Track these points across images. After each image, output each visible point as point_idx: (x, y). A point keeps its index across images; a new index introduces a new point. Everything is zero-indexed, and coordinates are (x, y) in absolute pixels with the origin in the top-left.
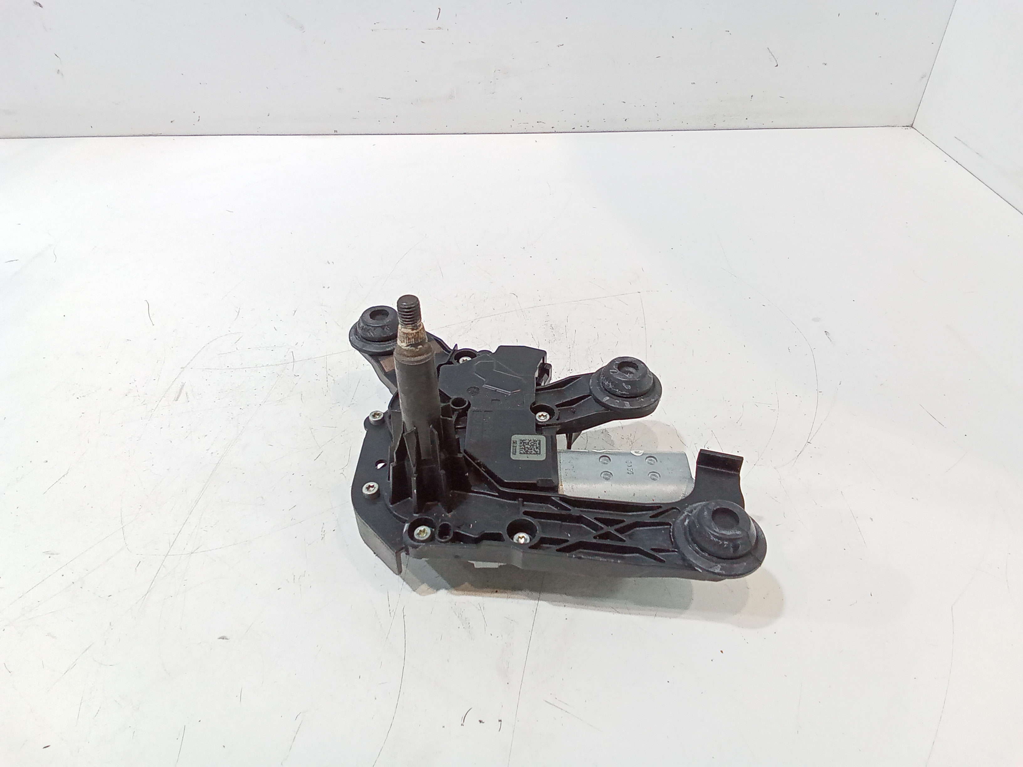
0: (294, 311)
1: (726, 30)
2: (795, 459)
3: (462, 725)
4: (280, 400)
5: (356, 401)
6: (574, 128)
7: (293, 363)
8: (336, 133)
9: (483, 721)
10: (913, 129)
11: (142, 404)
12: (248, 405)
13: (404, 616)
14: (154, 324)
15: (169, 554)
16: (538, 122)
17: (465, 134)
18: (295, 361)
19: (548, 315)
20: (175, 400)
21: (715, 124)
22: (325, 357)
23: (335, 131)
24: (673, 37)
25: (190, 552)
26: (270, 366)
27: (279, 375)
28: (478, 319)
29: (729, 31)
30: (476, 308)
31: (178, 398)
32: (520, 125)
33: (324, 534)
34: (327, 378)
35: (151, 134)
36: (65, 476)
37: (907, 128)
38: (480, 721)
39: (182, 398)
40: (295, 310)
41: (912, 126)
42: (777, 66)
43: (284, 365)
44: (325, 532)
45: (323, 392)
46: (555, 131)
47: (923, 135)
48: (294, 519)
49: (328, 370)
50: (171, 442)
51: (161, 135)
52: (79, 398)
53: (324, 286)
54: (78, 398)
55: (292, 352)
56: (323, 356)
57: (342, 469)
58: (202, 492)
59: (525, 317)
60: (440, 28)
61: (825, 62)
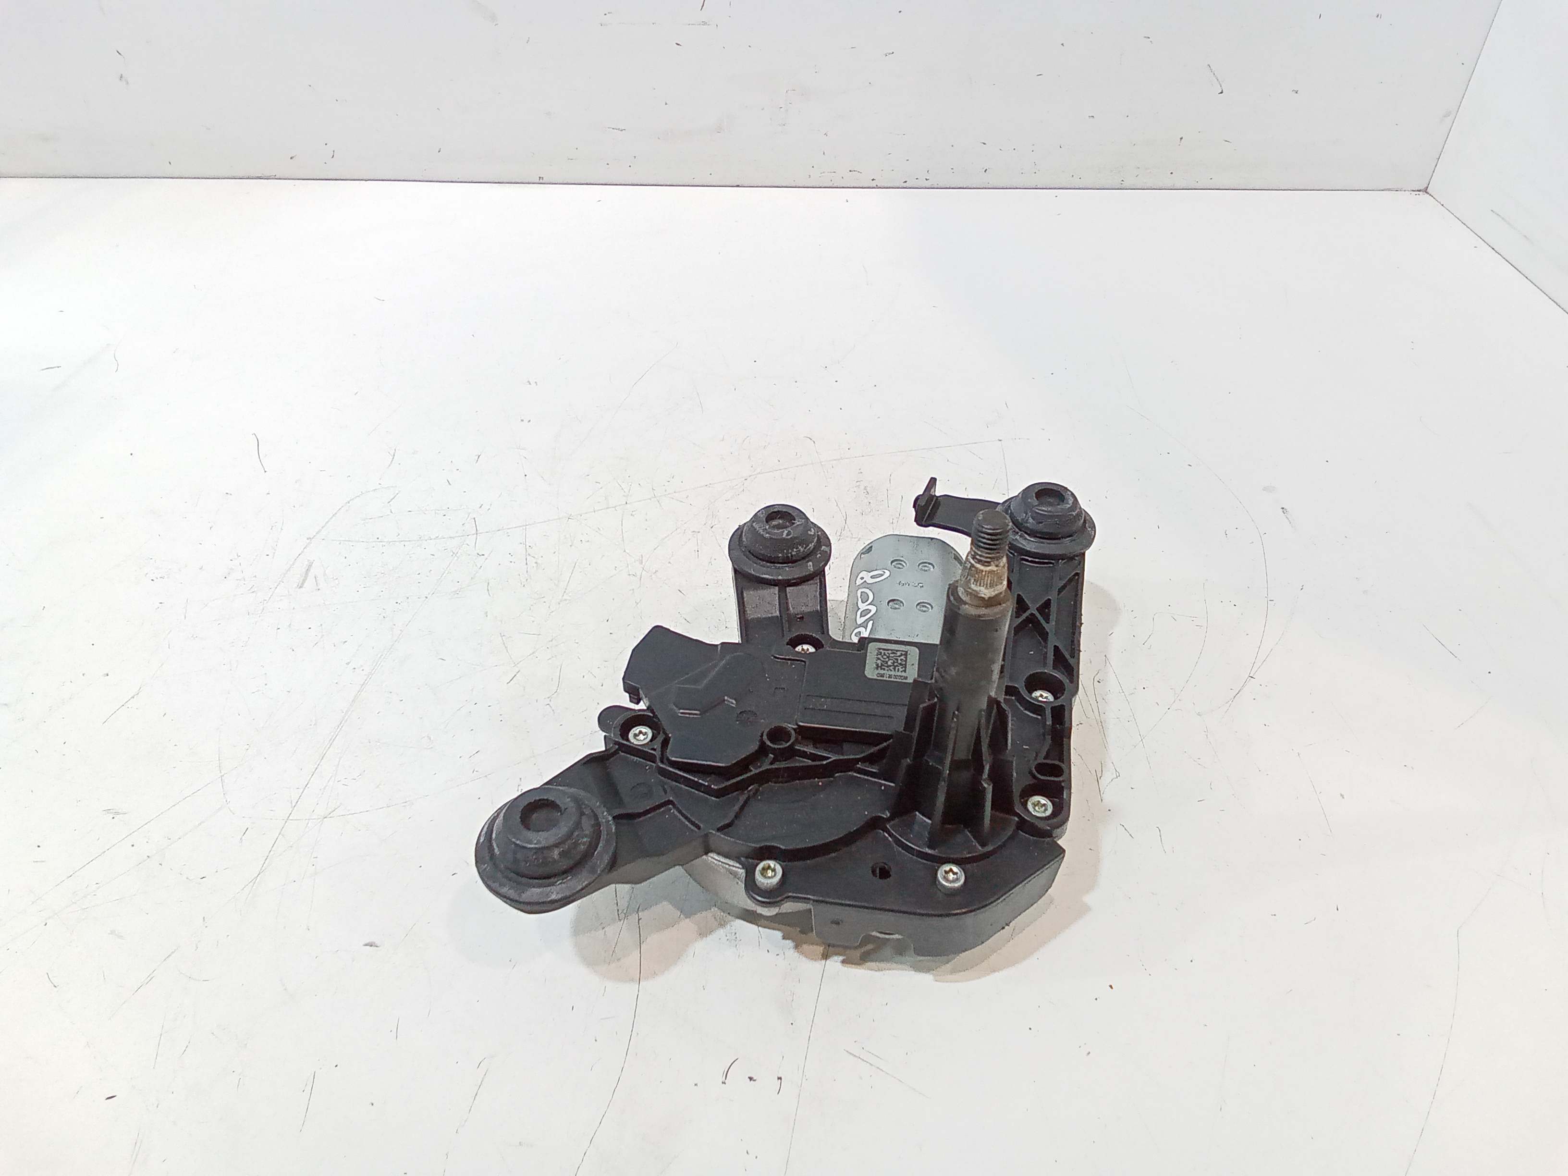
0: (476, 455)
1: (1146, 36)
2: (1230, 702)
3: (723, 1083)
4: (456, 591)
5: (570, 596)
6: (906, 182)
7: (475, 536)
8: (541, 181)
9: (755, 1078)
10: (1428, 195)
11: (250, 591)
12: (408, 598)
13: (639, 920)
14: (266, 470)
15: (290, 818)
16: (850, 171)
17: (738, 186)
18: (478, 532)
19: (861, 473)
20: (300, 585)
21: (1123, 181)
22: (525, 527)
23: (540, 178)
24: (1062, 44)
25: (321, 816)
26: (441, 538)
27: (454, 553)
28: (755, 476)
29: (1149, 38)
30: (752, 458)
31: (303, 584)
32: (823, 174)
34: (526, 559)
35: (260, 176)
36: (135, 697)
37: (1417, 193)
38: (751, 1079)
39: (310, 583)
40: (479, 454)
41: (1426, 190)
42: (1222, 93)
43: (462, 537)
45: (521, 580)
46: (877, 186)
47: (1443, 205)
48: (477, 771)
49: (527, 547)
50: (293, 650)
51: (276, 177)
52: (155, 580)
53: (522, 418)
54: (152, 580)
55: (474, 519)
56: (521, 526)
57: (548, 698)
58: (340, 727)
59: (826, 473)
60: (705, 23)
61: (1296, 90)
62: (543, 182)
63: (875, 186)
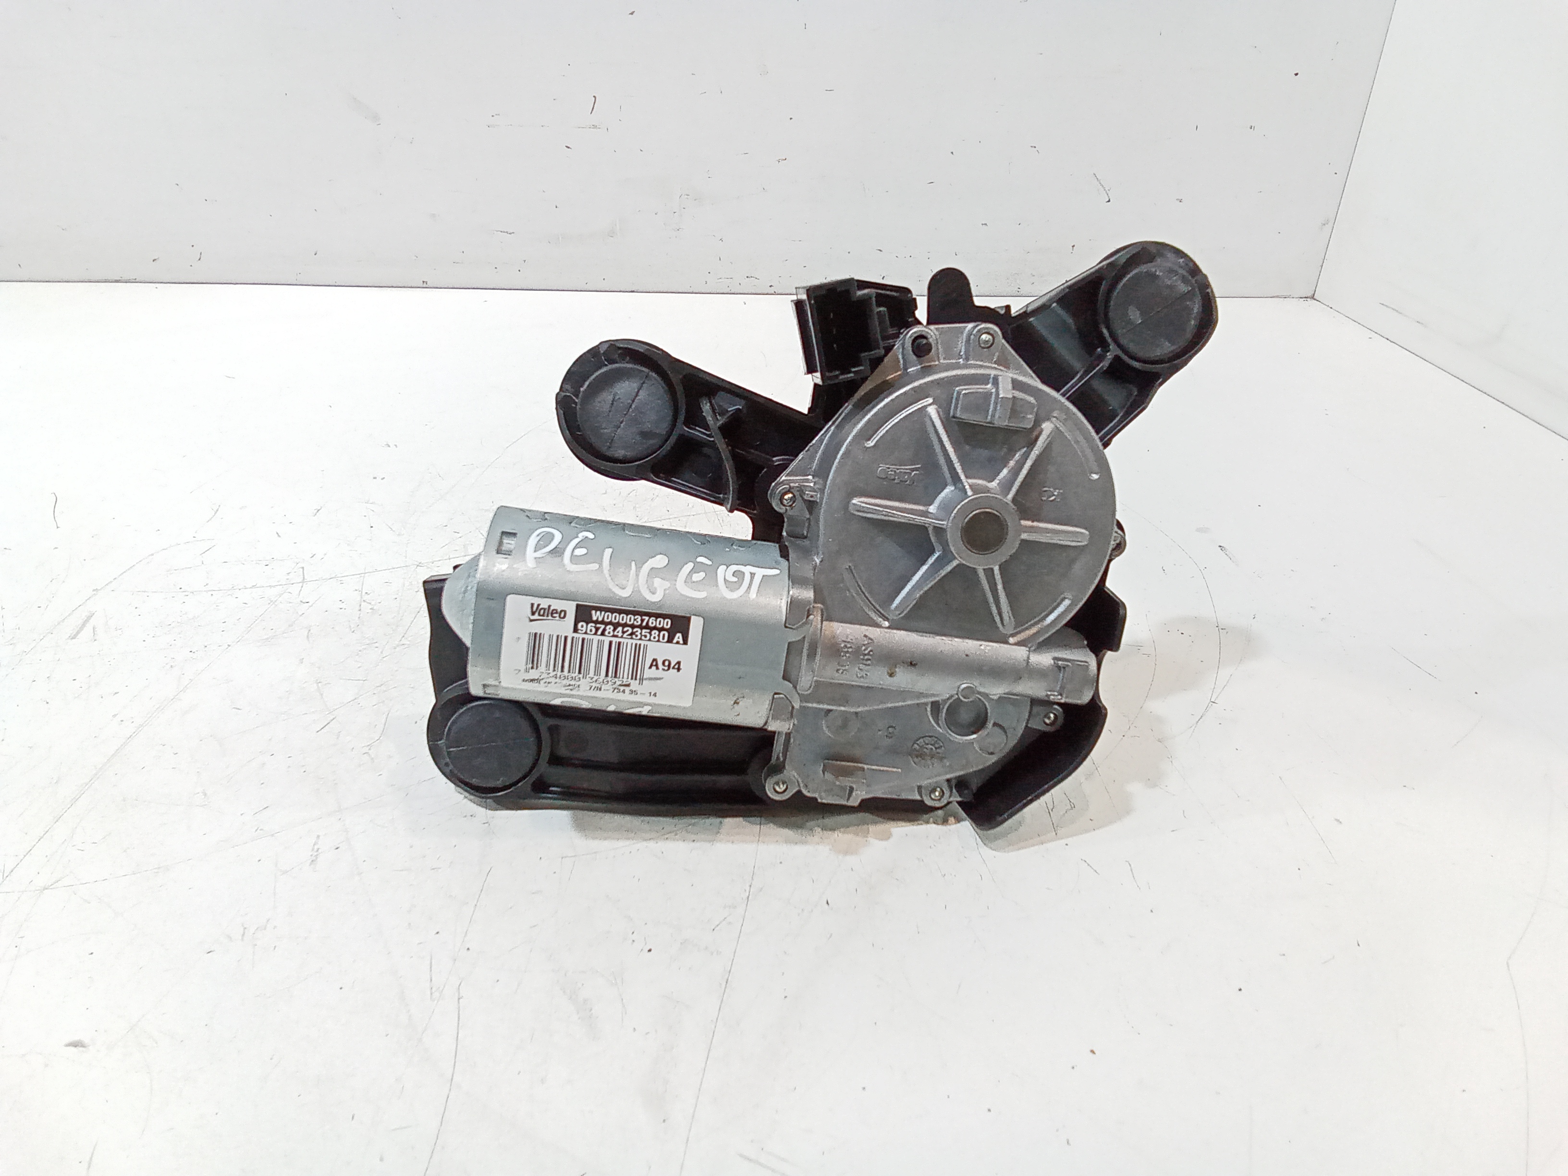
0: (316, 509)
1: (1032, 145)
2: (1193, 726)
4: (268, 638)
5: (409, 641)
7: (301, 584)
8: (425, 285)
10: (1316, 301)
11: (8, 644)
12: (206, 647)
13: (459, 999)
14: (58, 526)
16: (747, 277)
17: (632, 291)
18: (305, 581)
20: (72, 636)
21: (1019, 288)
22: (363, 575)
23: (423, 282)
24: (952, 153)
25: (41, 887)
26: (258, 587)
27: (272, 601)
29: (1035, 147)
30: (637, 509)
31: (77, 634)
32: (720, 280)
33: (317, 855)
34: (361, 606)
35: (118, 278)
37: (1305, 299)
39: (85, 634)
40: (320, 508)
41: (1313, 297)
42: (1109, 201)
43: (284, 586)
44: (320, 851)
45: (350, 626)
46: (775, 292)
47: (1331, 308)
48: (262, 830)
49: (364, 594)
50: (47, 703)
51: (137, 280)
53: (375, 476)
55: (303, 568)
56: (358, 574)
57: (368, 746)
58: (89, 784)
60: (595, 127)
61: (1180, 198)
62: (427, 286)
63: (773, 292)
